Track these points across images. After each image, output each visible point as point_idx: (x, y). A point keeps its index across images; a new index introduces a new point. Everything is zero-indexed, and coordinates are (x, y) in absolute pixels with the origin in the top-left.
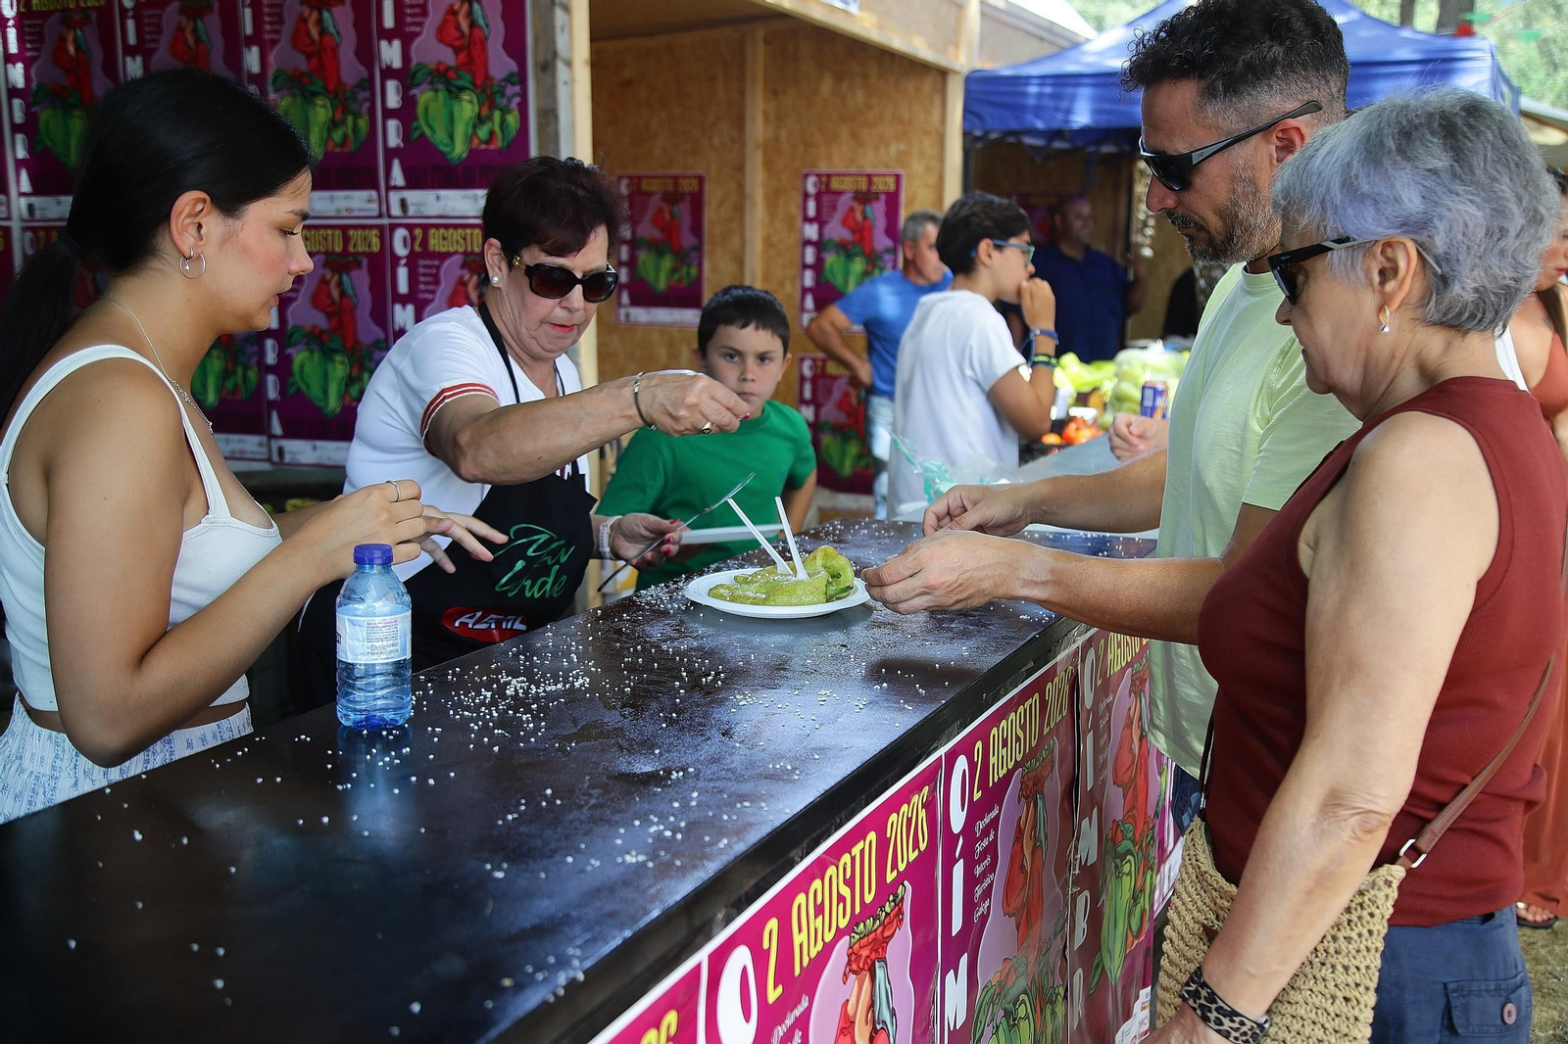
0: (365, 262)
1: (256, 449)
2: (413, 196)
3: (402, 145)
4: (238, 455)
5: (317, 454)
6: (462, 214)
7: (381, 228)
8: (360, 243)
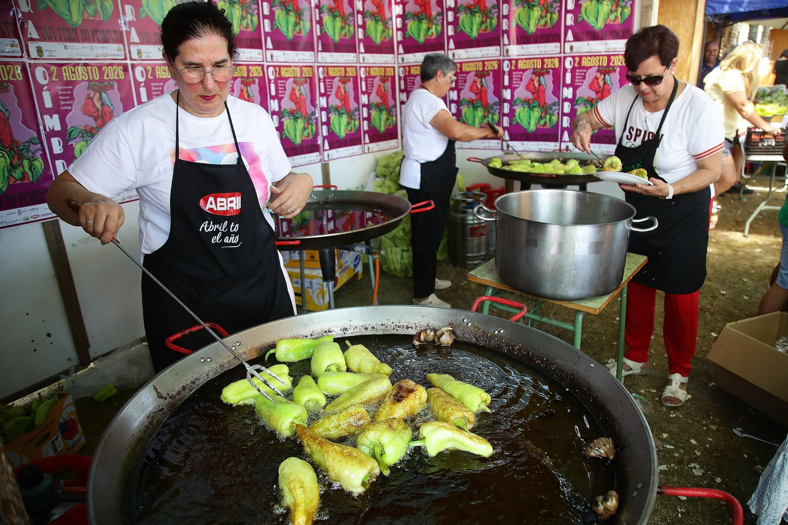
0: (551, 72)
1: (496, 145)
2: (576, 45)
3: (573, 24)
4: (487, 148)
5: (524, 147)
6: (599, 51)
7: (560, 58)
8: (549, 64)
